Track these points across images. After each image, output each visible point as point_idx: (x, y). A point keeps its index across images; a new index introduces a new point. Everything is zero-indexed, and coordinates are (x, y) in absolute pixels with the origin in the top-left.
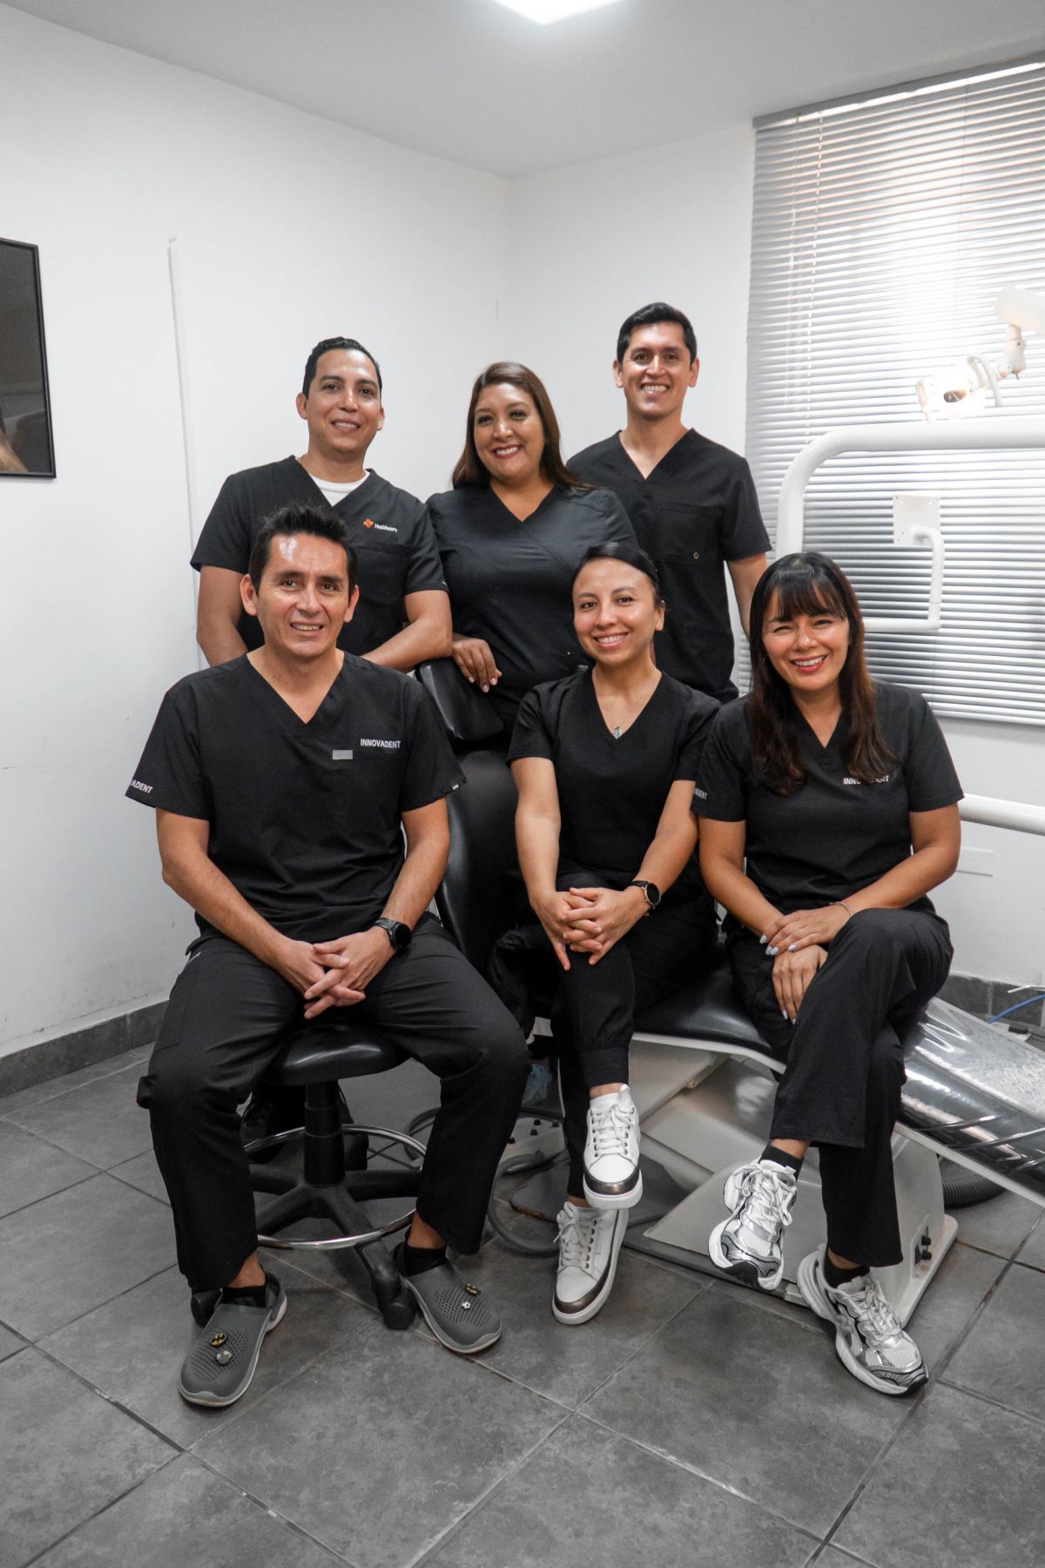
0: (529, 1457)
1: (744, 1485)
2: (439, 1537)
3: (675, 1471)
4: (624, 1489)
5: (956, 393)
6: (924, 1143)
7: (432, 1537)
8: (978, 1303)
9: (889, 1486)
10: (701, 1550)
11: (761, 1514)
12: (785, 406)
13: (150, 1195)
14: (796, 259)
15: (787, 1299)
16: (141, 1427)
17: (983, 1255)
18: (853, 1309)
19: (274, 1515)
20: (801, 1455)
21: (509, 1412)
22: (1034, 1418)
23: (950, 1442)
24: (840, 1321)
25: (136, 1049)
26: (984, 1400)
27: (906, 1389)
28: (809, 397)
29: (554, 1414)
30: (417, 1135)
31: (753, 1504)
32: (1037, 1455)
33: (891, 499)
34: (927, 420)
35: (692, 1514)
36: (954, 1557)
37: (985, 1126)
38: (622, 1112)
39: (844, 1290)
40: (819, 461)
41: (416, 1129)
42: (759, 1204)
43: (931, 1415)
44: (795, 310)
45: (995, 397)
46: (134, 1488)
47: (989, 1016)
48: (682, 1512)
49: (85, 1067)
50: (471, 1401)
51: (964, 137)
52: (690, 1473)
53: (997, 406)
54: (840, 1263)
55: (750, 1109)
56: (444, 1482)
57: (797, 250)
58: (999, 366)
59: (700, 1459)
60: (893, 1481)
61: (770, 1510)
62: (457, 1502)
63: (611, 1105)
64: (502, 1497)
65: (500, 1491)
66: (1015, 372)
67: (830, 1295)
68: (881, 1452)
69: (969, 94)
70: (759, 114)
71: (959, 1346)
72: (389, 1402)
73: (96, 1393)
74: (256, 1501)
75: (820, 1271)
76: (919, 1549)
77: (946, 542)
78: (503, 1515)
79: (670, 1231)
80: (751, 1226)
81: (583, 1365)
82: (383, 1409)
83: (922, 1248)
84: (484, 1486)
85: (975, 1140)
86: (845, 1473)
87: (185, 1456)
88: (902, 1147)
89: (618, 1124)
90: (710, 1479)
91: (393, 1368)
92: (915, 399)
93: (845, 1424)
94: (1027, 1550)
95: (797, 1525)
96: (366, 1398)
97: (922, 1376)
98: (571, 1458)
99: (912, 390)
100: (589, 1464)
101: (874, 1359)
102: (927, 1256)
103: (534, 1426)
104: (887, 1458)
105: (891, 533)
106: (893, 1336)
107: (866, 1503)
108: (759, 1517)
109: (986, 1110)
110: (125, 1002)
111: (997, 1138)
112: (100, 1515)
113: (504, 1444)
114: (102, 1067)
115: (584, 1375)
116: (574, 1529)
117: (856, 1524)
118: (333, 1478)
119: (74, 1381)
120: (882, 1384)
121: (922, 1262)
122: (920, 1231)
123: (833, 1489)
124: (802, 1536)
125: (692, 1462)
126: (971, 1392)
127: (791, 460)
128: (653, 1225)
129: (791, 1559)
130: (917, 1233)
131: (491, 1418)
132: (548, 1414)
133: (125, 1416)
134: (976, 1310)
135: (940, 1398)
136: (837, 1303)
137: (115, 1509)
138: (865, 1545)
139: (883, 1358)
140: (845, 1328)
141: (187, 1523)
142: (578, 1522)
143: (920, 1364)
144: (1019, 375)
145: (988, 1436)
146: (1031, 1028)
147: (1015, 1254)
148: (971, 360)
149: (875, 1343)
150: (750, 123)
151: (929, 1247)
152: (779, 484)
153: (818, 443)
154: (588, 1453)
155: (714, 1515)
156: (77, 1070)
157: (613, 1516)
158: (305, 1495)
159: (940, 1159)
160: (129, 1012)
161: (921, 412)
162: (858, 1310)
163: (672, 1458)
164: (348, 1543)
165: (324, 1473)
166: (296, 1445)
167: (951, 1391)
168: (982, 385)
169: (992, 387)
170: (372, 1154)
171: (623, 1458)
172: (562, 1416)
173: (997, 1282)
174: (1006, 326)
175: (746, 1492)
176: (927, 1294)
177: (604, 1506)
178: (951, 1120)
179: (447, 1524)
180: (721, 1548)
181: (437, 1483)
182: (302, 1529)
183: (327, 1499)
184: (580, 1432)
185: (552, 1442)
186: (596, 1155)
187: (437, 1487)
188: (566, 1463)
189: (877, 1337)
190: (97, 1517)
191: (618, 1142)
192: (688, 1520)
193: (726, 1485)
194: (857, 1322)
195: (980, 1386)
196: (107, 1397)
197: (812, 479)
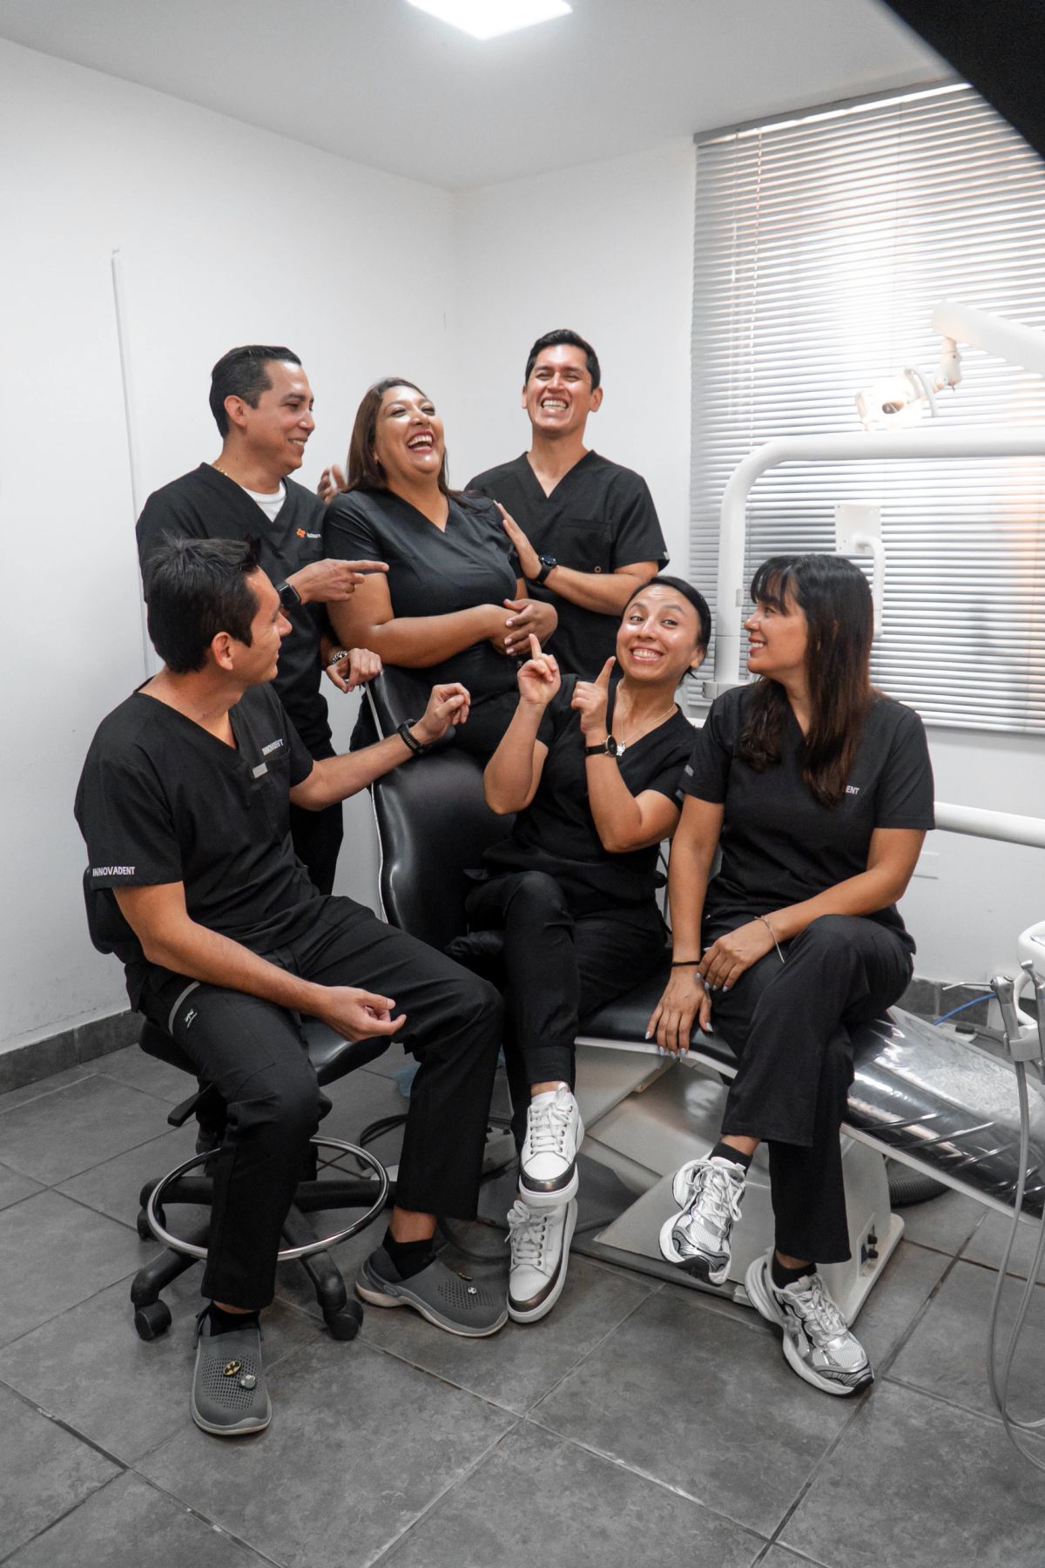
0: (477, 1464)
1: (692, 1486)
2: (386, 1547)
3: (623, 1474)
4: (573, 1494)
5: (894, 404)
6: (867, 1143)
7: (378, 1547)
8: (924, 1300)
9: (835, 1484)
10: (648, 1553)
11: (709, 1516)
12: (729, 417)
13: (97, 1211)
14: (738, 272)
15: (736, 1300)
16: (85, 1446)
17: (930, 1252)
18: (800, 1309)
19: (218, 1530)
20: (748, 1454)
21: (457, 1421)
22: (978, 1413)
23: (895, 1439)
24: (787, 1322)
25: (85, 1064)
26: (929, 1396)
27: (852, 1389)
28: (752, 408)
29: (503, 1420)
30: (367, 1145)
31: (700, 1506)
32: (981, 1449)
33: (832, 508)
34: (866, 430)
35: (639, 1517)
36: (898, 1552)
37: (927, 1124)
38: (559, 1110)
39: (791, 1290)
40: (759, 470)
41: (367, 1140)
42: (710, 1199)
43: (877, 1412)
44: (737, 322)
45: (931, 408)
46: (76, 1507)
47: (936, 1017)
48: (630, 1515)
49: (31, 1083)
50: (420, 1411)
51: (899, 154)
52: (638, 1476)
53: (933, 416)
54: (788, 1263)
55: (700, 1113)
56: (392, 1492)
57: (738, 263)
58: (936, 378)
59: (646, 1461)
60: (839, 1478)
61: (717, 1511)
62: (405, 1512)
63: (548, 1102)
64: (450, 1506)
65: (448, 1499)
66: (952, 384)
67: (777, 1295)
68: (827, 1450)
69: (903, 112)
70: (698, 131)
71: (904, 1344)
72: (338, 1412)
73: (38, 1412)
74: (201, 1517)
75: (768, 1272)
76: (862, 1546)
77: (887, 550)
78: (450, 1524)
79: (620, 1235)
80: (702, 1221)
81: (532, 1371)
82: (331, 1421)
83: (868, 1247)
84: (432, 1494)
85: (916, 1138)
86: (792, 1473)
87: (129, 1473)
88: (848, 1147)
89: (554, 1121)
90: (658, 1481)
91: (342, 1379)
92: (854, 409)
93: (792, 1423)
94: (970, 1542)
95: (743, 1525)
96: (312, 1410)
97: (868, 1376)
98: (519, 1464)
99: (852, 401)
100: (538, 1470)
101: (820, 1360)
102: (874, 1255)
103: (483, 1433)
104: (834, 1455)
105: (833, 541)
106: (840, 1336)
107: (813, 1501)
108: (707, 1518)
109: (927, 1108)
110: (73, 1016)
111: (938, 1136)
112: (41, 1536)
113: (452, 1452)
114: (49, 1082)
115: (533, 1382)
116: (522, 1536)
117: (802, 1521)
118: (279, 1491)
119: (16, 1401)
120: (827, 1384)
121: (869, 1261)
122: (866, 1231)
123: (780, 1488)
124: (749, 1536)
125: (641, 1466)
126: (916, 1388)
127: (732, 469)
128: (603, 1230)
129: (737, 1560)
130: (863, 1233)
131: (440, 1427)
132: (497, 1421)
133: (69, 1435)
134: (922, 1307)
135: (887, 1395)
136: (785, 1303)
137: (56, 1529)
138: (810, 1543)
139: (829, 1358)
140: (792, 1329)
141: (130, 1542)
142: (526, 1529)
143: (866, 1364)
144: (955, 386)
145: (933, 1431)
146: (977, 1028)
147: (961, 1251)
148: (908, 372)
149: (821, 1343)
150: (691, 139)
151: (876, 1245)
152: (721, 494)
153: (758, 454)
154: (537, 1459)
155: (662, 1518)
156: (23, 1086)
157: (561, 1522)
158: (250, 1510)
159: (887, 1159)
160: (77, 1025)
161: (861, 422)
162: (805, 1309)
163: (620, 1462)
164: (294, 1556)
165: (270, 1486)
166: (242, 1459)
167: (897, 1388)
168: (918, 397)
169: (929, 398)
170: (322, 1164)
171: (572, 1463)
172: (510, 1423)
173: (943, 1280)
174: (941, 338)
175: (693, 1494)
176: (873, 1293)
177: (552, 1511)
178: (893, 1119)
179: (395, 1534)
180: (668, 1550)
181: (384, 1493)
182: (248, 1543)
183: (273, 1512)
184: (528, 1437)
185: (501, 1449)
186: (532, 1153)
187: (385, 1497)
188: (515, 1469)
189: (823, 1337)
190: (37, 1539)
191: (554, 1140)
192: (636, 1523)
193: (674, 1487)
194: (804, 1322)
195: (926, 1382)
196: (49, 1416)
197: (754, 489)
